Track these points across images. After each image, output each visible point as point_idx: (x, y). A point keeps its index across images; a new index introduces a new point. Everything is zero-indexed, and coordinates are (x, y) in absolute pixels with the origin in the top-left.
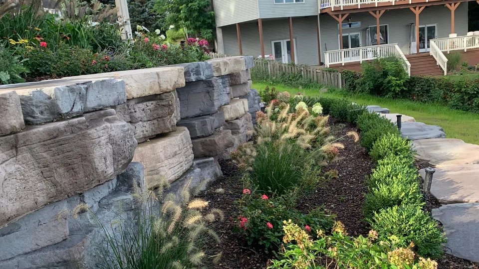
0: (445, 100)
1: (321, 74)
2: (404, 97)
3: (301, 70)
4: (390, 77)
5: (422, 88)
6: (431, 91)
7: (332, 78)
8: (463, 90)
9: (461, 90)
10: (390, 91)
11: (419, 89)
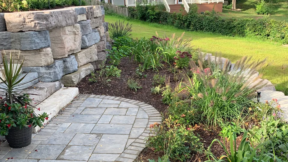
0: (173, 23)
1: (118, 8)
2: (155, 22)
3: (108, 6)
4: (149, 10)
5: (163, 17)
6: (167, 18)
7: (123, 11)
8: (181, 18)
9: (180, 18)
10: (149, 18)
11: (162, 17)
